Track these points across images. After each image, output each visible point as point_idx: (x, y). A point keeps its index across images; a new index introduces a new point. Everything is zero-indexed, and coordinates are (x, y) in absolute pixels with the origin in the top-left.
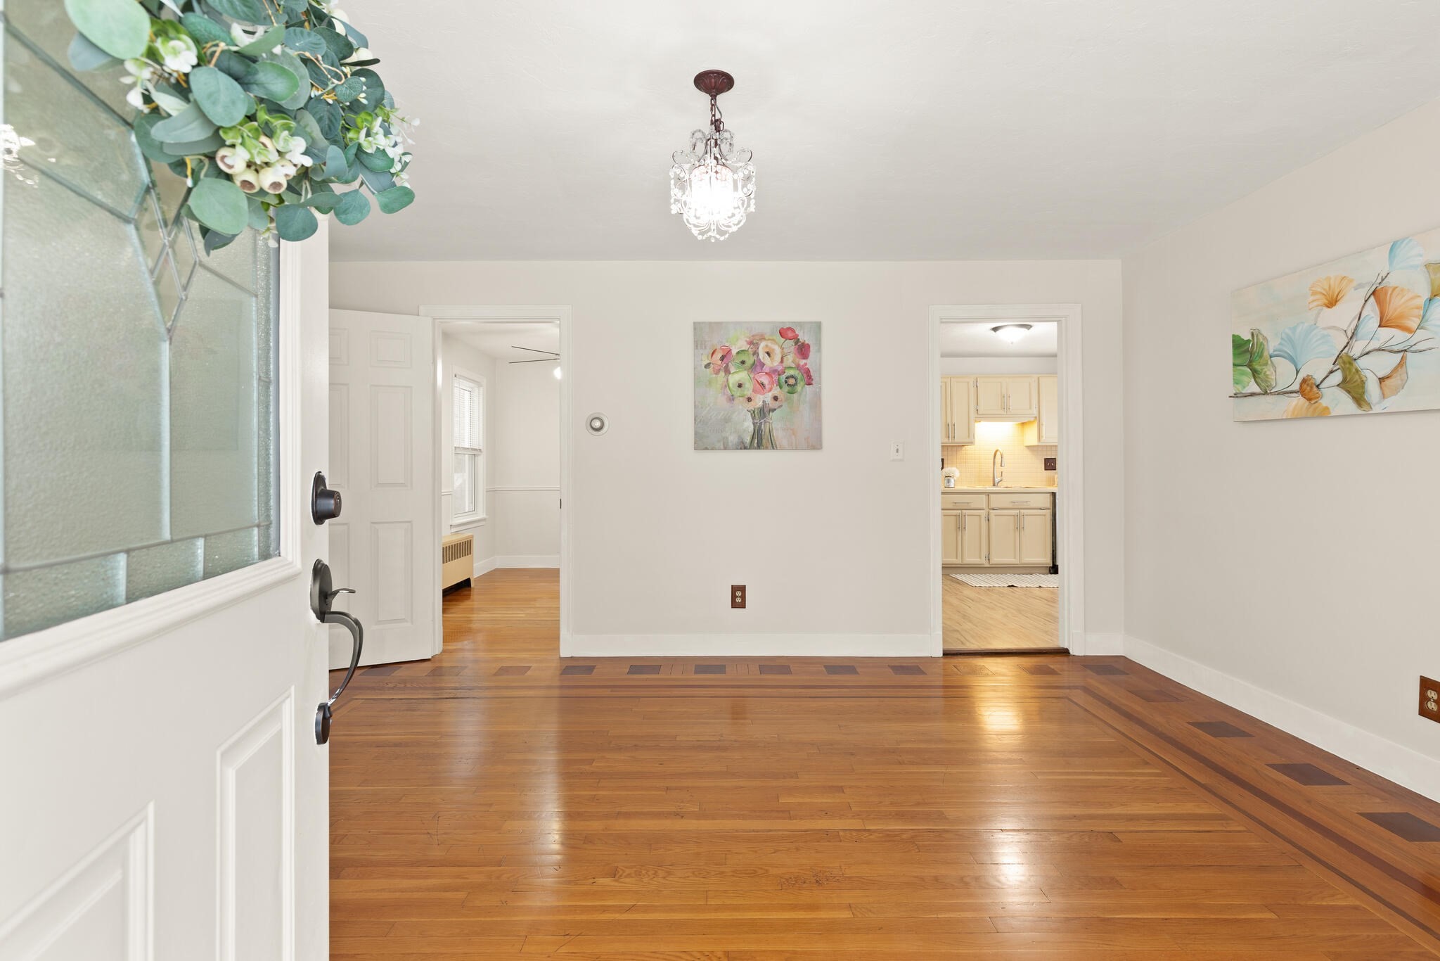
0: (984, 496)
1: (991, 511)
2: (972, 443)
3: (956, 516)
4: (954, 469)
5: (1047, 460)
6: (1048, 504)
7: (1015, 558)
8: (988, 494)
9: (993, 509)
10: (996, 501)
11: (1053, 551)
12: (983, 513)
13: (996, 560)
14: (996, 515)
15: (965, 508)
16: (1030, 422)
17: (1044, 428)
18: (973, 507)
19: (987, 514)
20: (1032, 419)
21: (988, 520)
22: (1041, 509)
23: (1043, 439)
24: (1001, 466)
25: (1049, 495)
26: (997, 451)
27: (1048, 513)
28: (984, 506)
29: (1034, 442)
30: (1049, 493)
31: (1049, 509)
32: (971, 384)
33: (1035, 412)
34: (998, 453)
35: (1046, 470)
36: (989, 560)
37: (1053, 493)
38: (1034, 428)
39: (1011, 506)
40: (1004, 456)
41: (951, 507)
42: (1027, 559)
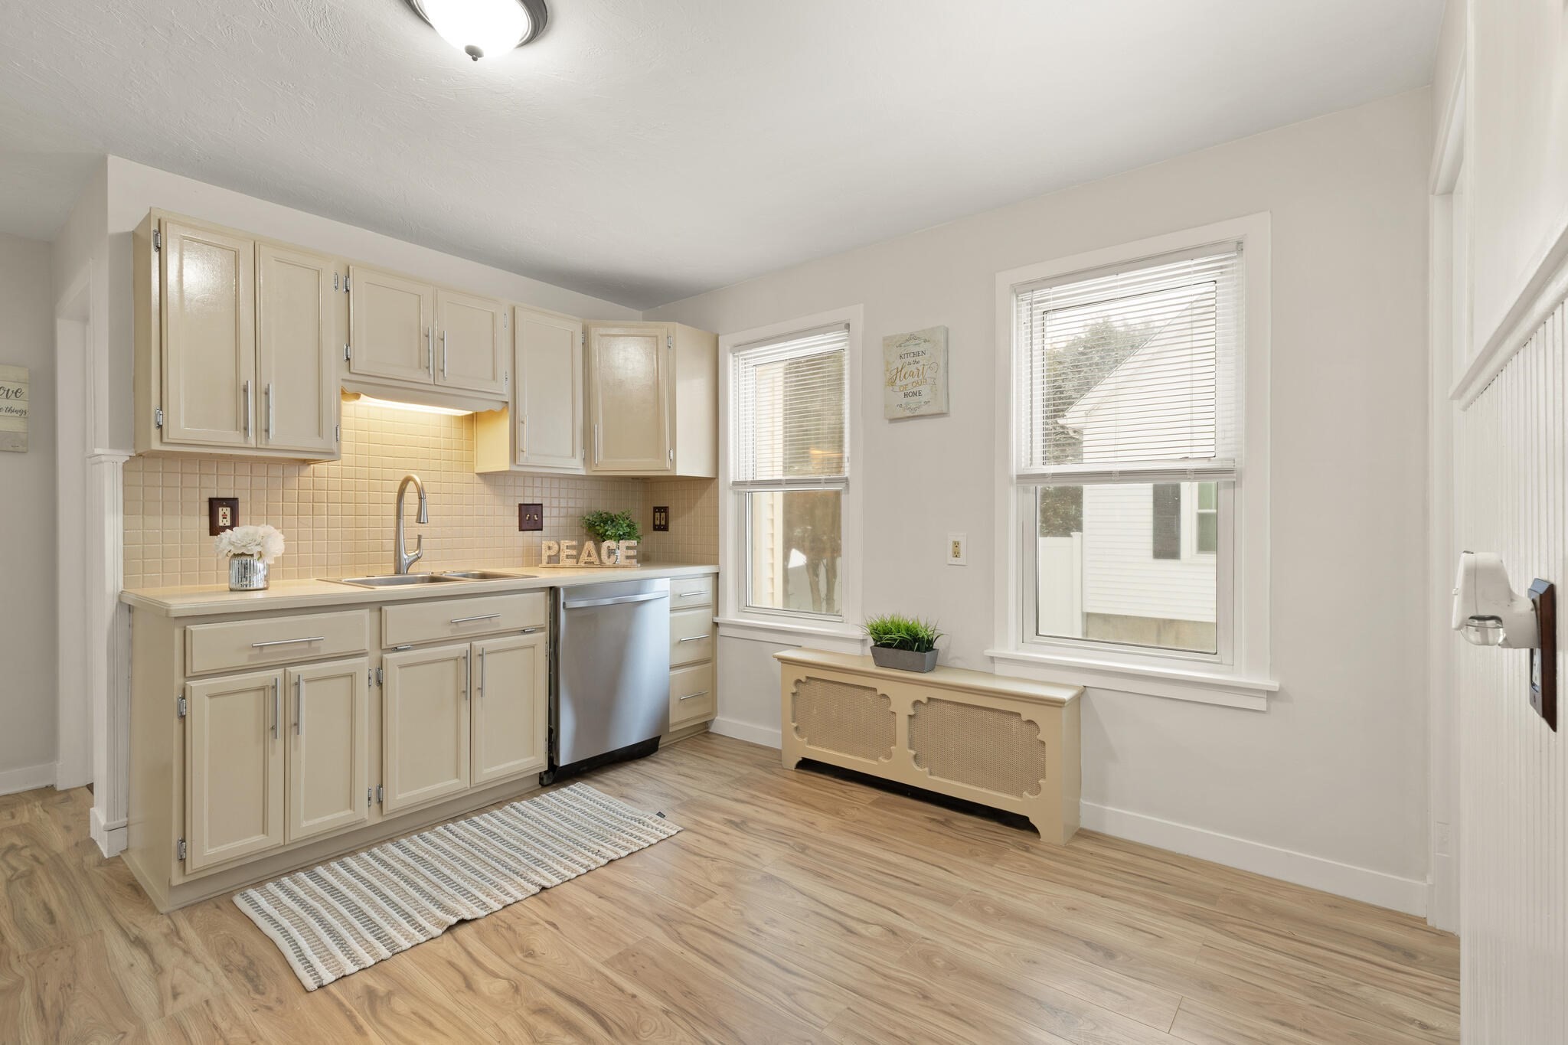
0: (365, 613)
1: (388, 656)
2: (331, 455)
3: (263, 689)
4: (264, 529)
5: (523, 508)
6: (542, 618)
7: (457, 775)
8: (378, 606)
9: (396, 649)
10: (400, 625)
11: (550, 731)
12: (363, 667)
13: (401, 796)
14: (401, 667)
15: (297, 657)
16: (492, 414)
17: (525, 431)
18: (325, 650)
19: (376, 665)
20: (497, 407)
21: (380, 684)
22: (524, 632)
23: (522, 459)
24: (419, 521)
25: (542, 594)
26: (406, 481)
27: (541, 639)
28: (367, 642)
29: (501, 463)
30: (542, 589)
31: (541, 629)
32: (328, 281)
33: (504, 389)
34: (411, 486)
35: (521, 529)
36: (380, 802)
37: (551, 588)
38: (502, 428)
39: (447, 633)
40: (429, 498)
41: (243, 660)
42: (488, 770)
